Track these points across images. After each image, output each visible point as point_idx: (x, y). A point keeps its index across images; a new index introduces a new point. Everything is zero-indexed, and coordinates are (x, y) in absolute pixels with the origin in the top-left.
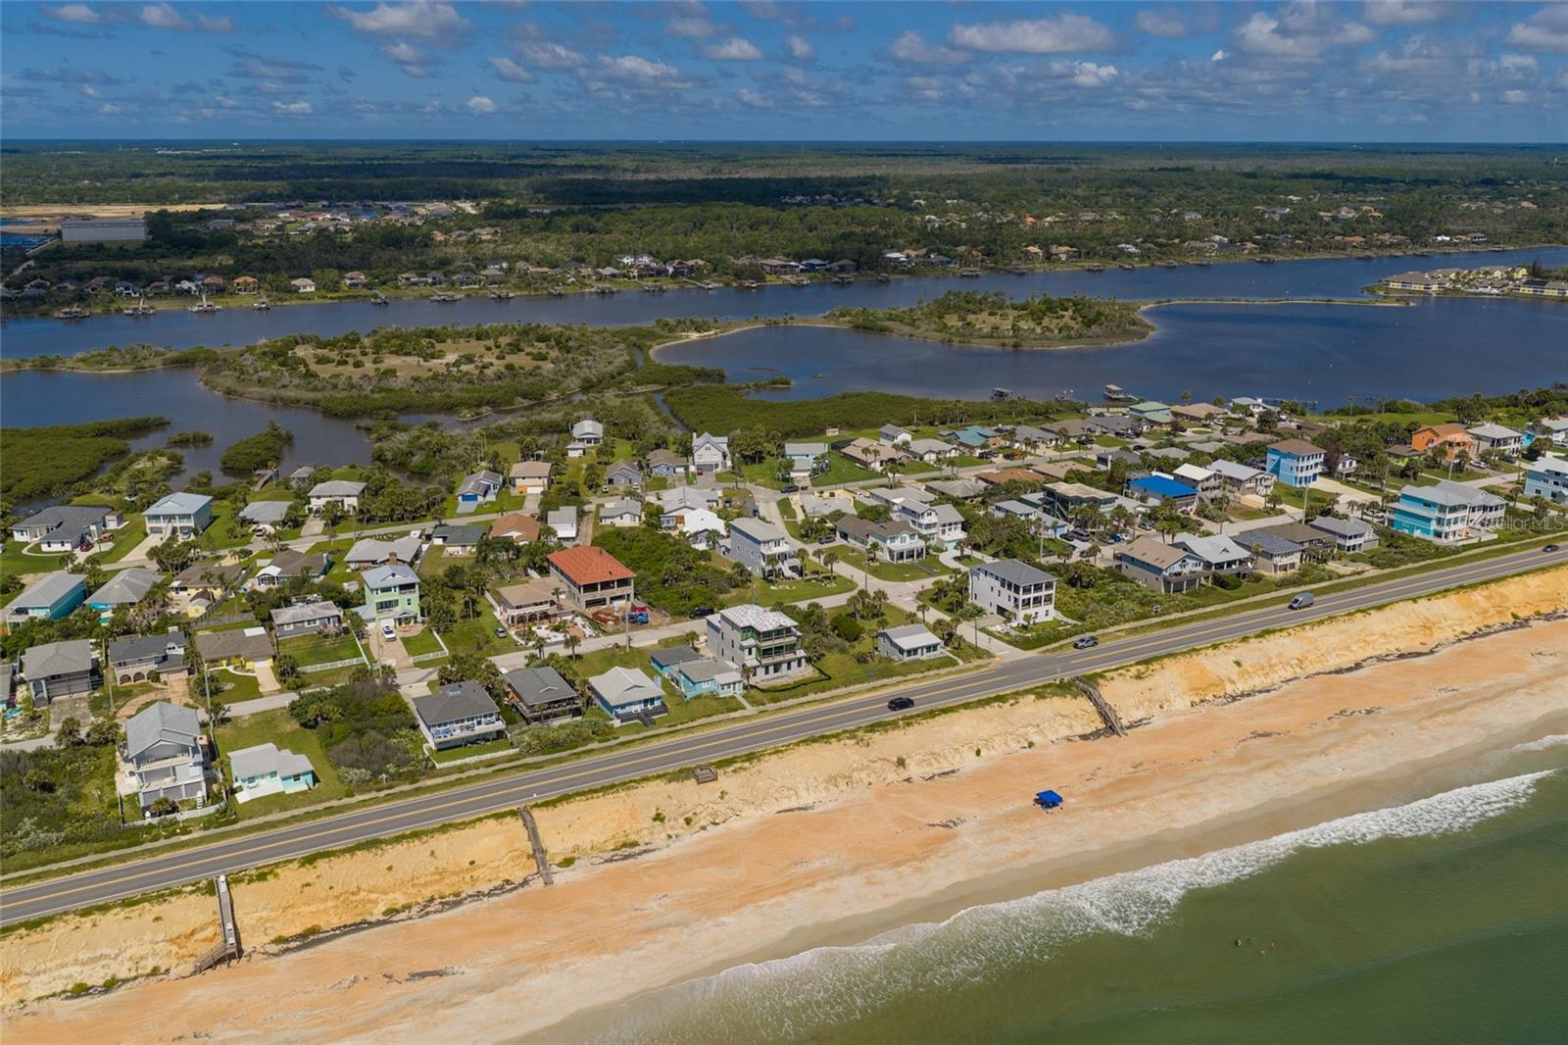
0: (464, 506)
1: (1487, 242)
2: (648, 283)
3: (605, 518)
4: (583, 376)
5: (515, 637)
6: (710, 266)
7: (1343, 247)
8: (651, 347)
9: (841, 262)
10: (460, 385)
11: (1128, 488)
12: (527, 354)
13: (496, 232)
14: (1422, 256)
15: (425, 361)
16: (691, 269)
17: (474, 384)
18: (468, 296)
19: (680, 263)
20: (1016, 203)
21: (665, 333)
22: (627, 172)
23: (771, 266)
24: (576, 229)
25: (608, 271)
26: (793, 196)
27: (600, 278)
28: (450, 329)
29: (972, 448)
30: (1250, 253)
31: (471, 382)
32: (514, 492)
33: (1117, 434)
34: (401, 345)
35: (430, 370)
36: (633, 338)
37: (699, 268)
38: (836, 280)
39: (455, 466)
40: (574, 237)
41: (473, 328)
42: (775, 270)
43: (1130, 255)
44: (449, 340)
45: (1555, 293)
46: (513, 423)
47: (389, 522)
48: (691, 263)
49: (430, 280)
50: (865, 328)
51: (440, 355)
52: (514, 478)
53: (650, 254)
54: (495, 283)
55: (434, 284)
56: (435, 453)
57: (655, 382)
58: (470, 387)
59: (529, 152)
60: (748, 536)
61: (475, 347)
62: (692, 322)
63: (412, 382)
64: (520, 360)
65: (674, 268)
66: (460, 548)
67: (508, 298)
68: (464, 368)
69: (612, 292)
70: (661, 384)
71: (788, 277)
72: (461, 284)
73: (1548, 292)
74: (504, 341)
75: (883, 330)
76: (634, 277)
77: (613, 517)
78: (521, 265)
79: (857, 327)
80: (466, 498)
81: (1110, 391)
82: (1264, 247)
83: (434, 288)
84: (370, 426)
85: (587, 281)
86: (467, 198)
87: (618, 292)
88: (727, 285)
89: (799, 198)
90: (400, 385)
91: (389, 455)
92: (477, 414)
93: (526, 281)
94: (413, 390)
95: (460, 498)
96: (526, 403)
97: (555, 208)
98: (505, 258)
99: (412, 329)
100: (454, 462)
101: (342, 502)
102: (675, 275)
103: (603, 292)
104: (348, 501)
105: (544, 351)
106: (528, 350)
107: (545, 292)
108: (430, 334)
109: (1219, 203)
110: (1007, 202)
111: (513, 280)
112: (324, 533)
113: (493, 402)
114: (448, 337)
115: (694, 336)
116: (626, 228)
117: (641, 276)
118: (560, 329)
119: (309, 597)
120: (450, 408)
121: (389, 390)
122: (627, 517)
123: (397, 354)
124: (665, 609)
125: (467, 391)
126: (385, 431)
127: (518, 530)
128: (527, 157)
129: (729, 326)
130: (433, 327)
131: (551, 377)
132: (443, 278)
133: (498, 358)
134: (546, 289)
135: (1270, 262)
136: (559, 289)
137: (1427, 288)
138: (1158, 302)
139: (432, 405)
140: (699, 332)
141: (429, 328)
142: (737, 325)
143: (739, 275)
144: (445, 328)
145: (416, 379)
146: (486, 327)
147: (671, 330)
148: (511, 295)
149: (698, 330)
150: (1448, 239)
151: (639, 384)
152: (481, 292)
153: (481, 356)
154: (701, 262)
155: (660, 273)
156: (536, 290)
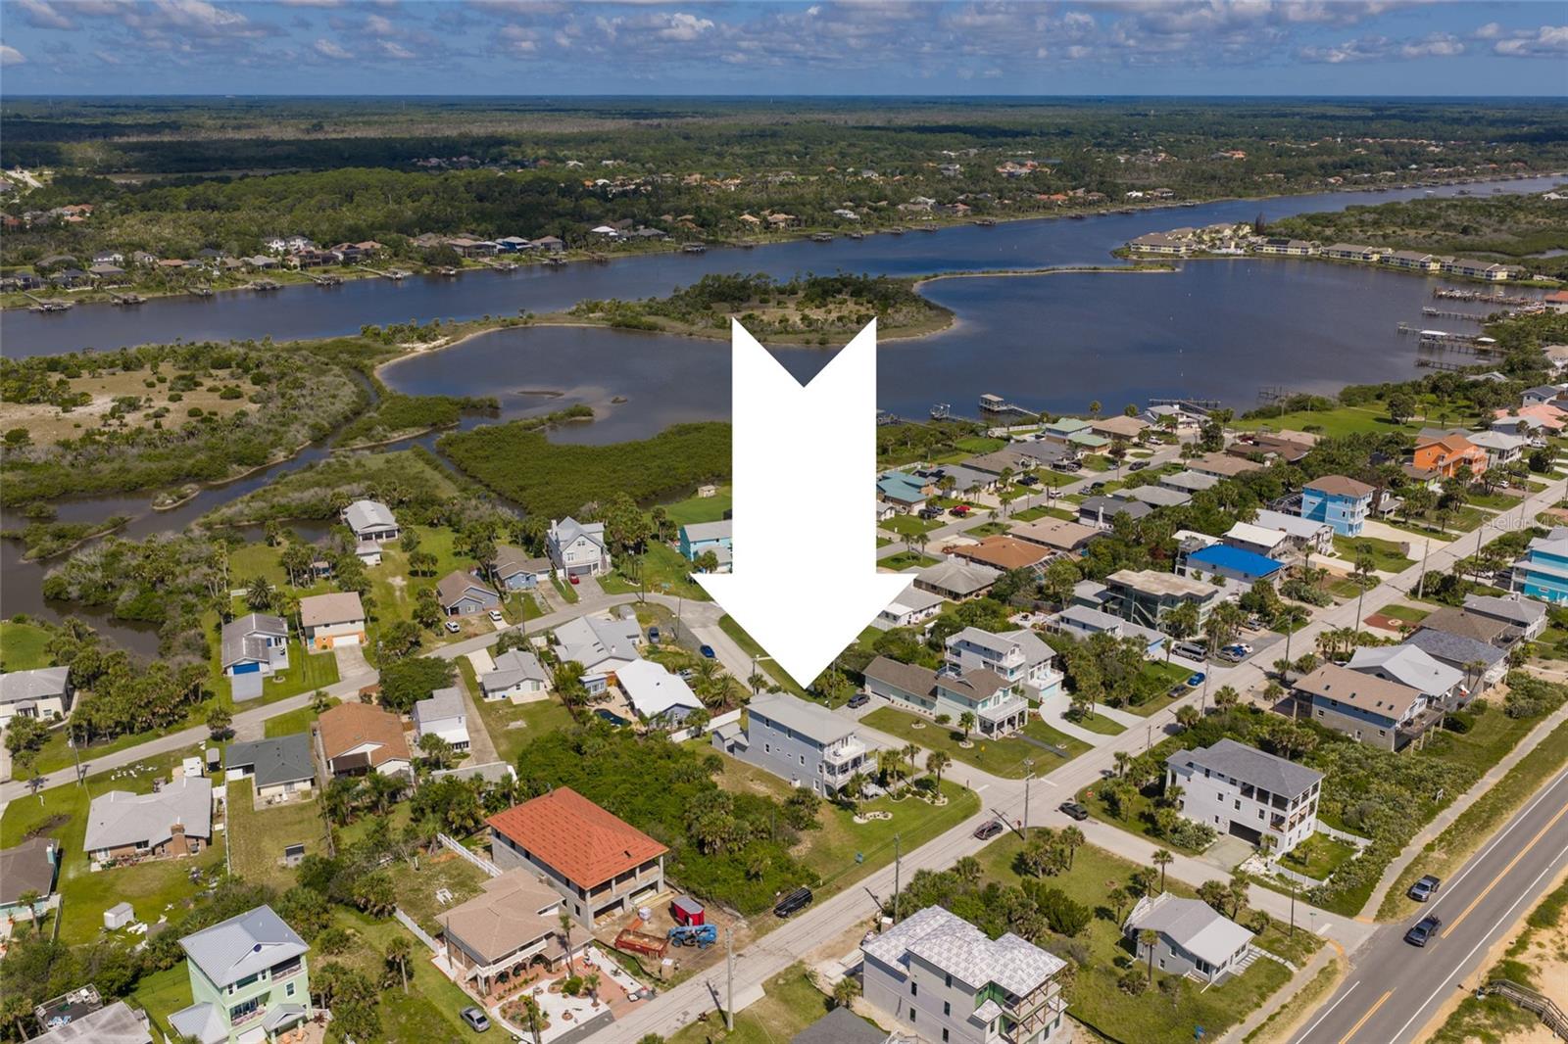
0: (245, 687)
1: (1174, 197)
2: (316, 274)
3: (493, 691)
4: (310, 422)
5: (506, 1025)
6: (389, 251)
7: (1047, 207)
8: (373, 367)
9: (544, 240)
10: (135, 451)
11: (1184, 564)
12: (210, 390)
13: (83, 212)
14: (1127, 213)
15: (65, 411)
16: (367, 254)
17: (156, 447)
18: (80, 302)
19: (350, 247)
20: (681, 164)
21: (379, 345)
22: (211, 132)
23: (464, 247)
24: (191, 205)
25: (259, 260)
26: (426, 158)
27: (253, 270)
28: (80, 356)
29: (908, 505)
30: (965, 216)
31: (150, 444)
32: (313, 648)
33: (1056, 466)
34: (21, 389)
35: (77, 426)
36: (344, 357)
37: (376, 253)
38: (546, 261)
39: (194, 605)
40: (195, 216)
41: (113, 352)
42: (470, 252)
43: (851, 222)
44: (85, 373)
45: (1298, 252)
46: (247, 511)
47: (126, 737)
48: (363, 246)
49: (20, 283)
50: (627, 326)
51: (83, 399)
52: (312, 627)
53: (303, 235)
54: (115, 283)
55: (26, 287)
56: (154, 585)
57: (414, 424)
58: (150, 450)
59: (78, 110)
60: (790, 732)
61: (133, 383)
62: (412, 329)
63: (60, 450)
64: (201, 399)
65: (344, 253)
66: (281, 789)
67: (138, 303)
68: (129, 418)
69: (274, 288)
70: (422, 426)
71: (487, 260)
72: (66, 286)
73: (1291, 251)
74: (167, 369)
75: (652, 328)
76: (295, 267)
77: (505, 689)
78: (139, 254)
79: (617, 326)
80: (239, 669)
81: (990, 402)
82: (977, 208)
83: (27, 293)
84: (20, 533)
85: (239, 276)
86: (25, 165)
87: (282, 287)
88: (417, 273)
89: (434, 161)
90: (44, 458)
91: (74, 591)
92: (181, 497)
93: (154, 279)
94: (65, 463)
95: (231, 671)
96: (245, 471)
97: (149, 178)
98: (116, 248)
99: (24, 359)
100: (190, 598)
101: (35, 709)
102: (346, 263)
103: (264, 289)
104: (42, 705)
105: (232, 383)
106: (208, 383)
107: (185, 292)
108: (53, 366)
109: (882, 159)
110: (671, 160)
111: (138, 277)
112: (16, 777)
113: (197, 475)
114: (84, 367)
115: (421, 348)
116: (257, 203)
117: (303, 266)
118: (242, 350)
119: (72, 998)
120: (133, 489)
121: (28, 466)
122: (526, 685)
123: (19, 402)
124: (729, 903)
125: (150, 458)
126: (49, 544)
127: (373, 741)
128: (76, 115)
129: (455, 333)
130: (55, 355)
131: (265, 427)
132: (39, 279)
133: (172, 399)
134: (185, 287)
135: (991, 225)
136: (202, 287)
137: (1177, 249)
138: (927, 278)
139: (103, 487)
140: (425, 342)
141: (49, 357)
142: (469, 329)
143: (429, 259)
144: (73, 356)
145: (66, 445)
146: (133, 350)
147: (388, 341)
148: (142, 298)
149: (423, 339)
150: (1140, 194)
151: (394, 428)
152: (98, 296)
153: (149, 400)
154: (378, 246)
155: (326, 260)
156: (172, 289)
